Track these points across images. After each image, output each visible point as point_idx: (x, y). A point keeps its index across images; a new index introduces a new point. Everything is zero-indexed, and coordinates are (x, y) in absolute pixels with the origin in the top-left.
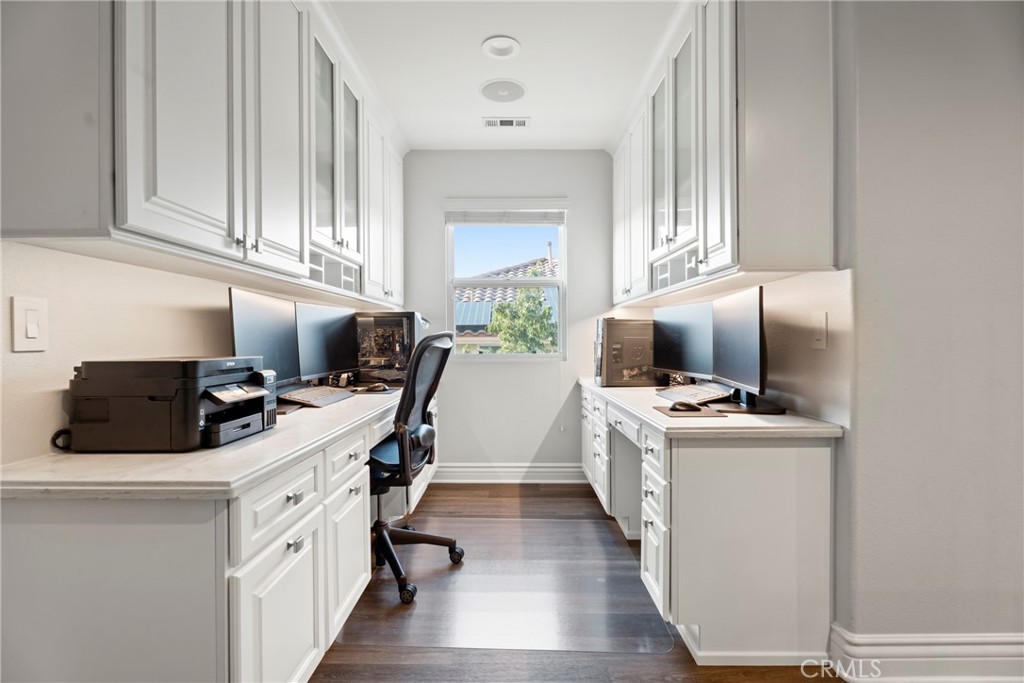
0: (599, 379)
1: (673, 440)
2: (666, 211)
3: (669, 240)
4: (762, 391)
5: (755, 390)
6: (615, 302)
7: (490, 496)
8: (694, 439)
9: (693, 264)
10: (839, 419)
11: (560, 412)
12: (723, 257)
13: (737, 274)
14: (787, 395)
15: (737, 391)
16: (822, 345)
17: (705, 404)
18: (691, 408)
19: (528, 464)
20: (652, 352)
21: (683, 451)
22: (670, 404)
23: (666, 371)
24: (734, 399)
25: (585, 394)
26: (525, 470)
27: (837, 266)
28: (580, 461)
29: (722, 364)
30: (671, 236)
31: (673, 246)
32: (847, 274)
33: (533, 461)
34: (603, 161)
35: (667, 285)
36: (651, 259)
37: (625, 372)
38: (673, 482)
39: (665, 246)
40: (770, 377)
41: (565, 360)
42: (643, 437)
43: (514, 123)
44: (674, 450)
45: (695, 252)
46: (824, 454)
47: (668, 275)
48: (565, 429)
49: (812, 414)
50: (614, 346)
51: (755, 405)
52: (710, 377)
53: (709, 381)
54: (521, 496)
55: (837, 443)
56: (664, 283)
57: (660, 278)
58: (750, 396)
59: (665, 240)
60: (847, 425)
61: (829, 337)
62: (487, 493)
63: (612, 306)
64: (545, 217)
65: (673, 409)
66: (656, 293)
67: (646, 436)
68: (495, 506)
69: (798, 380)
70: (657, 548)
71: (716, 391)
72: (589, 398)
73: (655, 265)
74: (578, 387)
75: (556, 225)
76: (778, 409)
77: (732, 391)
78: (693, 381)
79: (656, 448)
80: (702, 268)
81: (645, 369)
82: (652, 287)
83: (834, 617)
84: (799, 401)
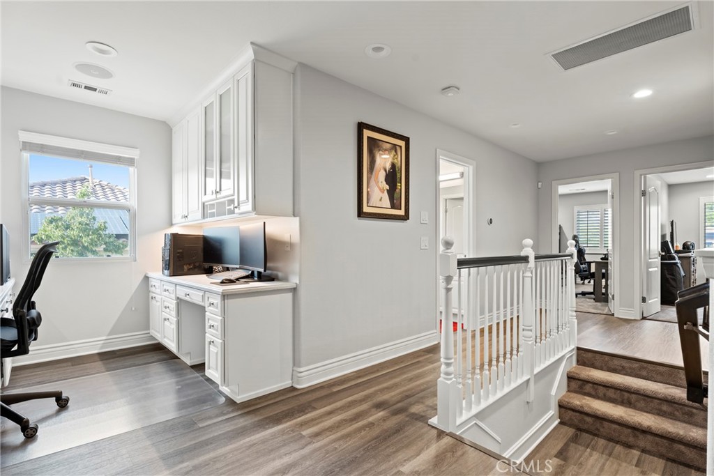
0: (166, 272)
1: (225, 296)
2: (215, 169)
3: (217, 192)
4: (265, 271)
5: (262, 270)
6: (174, 222)
7: (73, 365)
8: (236, 294)
9: (232, 207)
10: (294, 280)
11: (131, 298)
12: (248, 207)
13: (253, 215)
14: (275, 272)
15: (253, 272)
16: (289, 249)
17: (237, 279)
18: (231, 281)
19: (104, 338)
20: (202, 254)
21: (231, 301)
22: (220, 281)
23: (211, 264)
24: (251, 276)
25: (153, 282)
26: (102, 342)
27: (294, 215)
28: (149, 329)
29: (244, 259)
30: (218, 190)
31: (219, 196)
32: (298, 218)
33: (109, 335)
34: (165, 130)
35: (214, 216)
36: (203, 201)
37: (185, 267)
38: (226, 317)
39: (214, 195)
40: (269, 265)
41: (135, 261)
42: (206, 298)
43: (98, 90)
44: (226, 301)
45: (232, 201)
46: (290, 295)
47: (215, 210)
48: (135, 309)
49: (285, 279)
50: (179, 251)
51: (261, 278)
52: (238, 266)
53: (237, 268)
54: (102, 360)
55: (294, 290)
56: (212, 215)
57: (209, 211)
58: (259, 273)
59: (214, 192)
60: (298, 282)
61: (291, 245)
62: (70, 364)
63: (171, 224)
64: (118, 160)
65: (222, 282)
66: (206, 220)
67: (208, 298)
68: (81, 370)
69: (279, 265)
70: (217, 353)
71: (242, 273)
72: (157, 285)
73: (206, 204)
74: (147, 278)
75: (127, 167)
76: (271, 279)
77: (250, 272)
78: (228, 269)
79: (215, 302)
80: (236, 210)
81: (197, 264)
82: (204, 216)
83: (294, 365)
84: (280, 274)
